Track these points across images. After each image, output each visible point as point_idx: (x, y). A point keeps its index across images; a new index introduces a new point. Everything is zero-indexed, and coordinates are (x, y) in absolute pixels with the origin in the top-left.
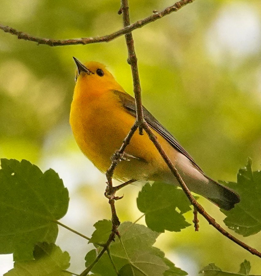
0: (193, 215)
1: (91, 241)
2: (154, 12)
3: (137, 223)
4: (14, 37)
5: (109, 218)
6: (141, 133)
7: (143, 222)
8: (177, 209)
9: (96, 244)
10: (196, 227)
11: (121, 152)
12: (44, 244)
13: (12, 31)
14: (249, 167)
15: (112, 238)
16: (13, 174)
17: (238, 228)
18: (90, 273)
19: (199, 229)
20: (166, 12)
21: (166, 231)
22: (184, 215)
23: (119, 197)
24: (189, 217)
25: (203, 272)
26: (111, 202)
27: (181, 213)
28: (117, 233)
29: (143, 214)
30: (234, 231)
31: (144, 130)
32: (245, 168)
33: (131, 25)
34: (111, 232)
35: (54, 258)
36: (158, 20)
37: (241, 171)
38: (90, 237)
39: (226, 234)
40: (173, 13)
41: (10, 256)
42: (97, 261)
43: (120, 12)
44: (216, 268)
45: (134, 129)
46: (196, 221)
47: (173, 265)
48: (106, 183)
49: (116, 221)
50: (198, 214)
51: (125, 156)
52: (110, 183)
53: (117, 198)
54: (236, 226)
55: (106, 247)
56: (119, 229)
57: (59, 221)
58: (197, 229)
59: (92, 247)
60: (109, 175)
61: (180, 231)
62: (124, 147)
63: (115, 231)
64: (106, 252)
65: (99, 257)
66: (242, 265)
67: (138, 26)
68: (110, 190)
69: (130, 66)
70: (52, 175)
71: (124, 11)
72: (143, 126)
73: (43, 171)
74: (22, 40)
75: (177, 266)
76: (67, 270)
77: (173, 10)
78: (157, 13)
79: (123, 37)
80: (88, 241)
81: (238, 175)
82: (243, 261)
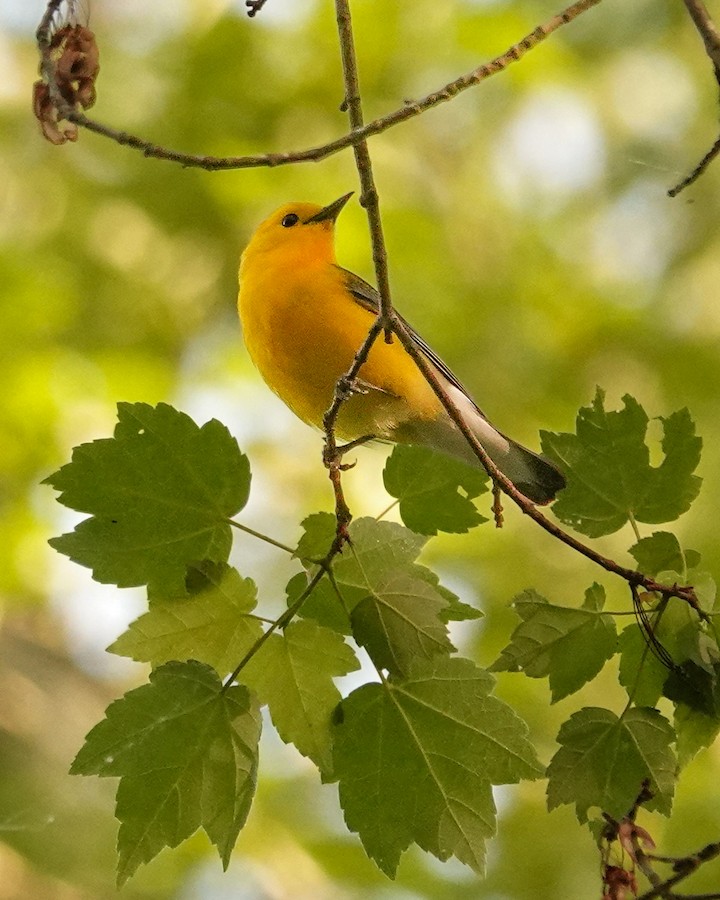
0: (493, 496)
1: (295, 553)
2: (407, 102)
3: (381, 519)
4: (138, 153)
5: (331, 509)
6: (388, 340)
7: (395, 516)
8: (461, 490)
9: (306, 561)
10: (498, 519)
11: (352, 377)
12: (207, 564)
13: (133, 142)
14: (598, 402)
15: (336, 548)
16: (141, 432)
17: (579, 522)
18: (295, 618)
19: (503, 523)
20: (429, 103)
21: (439, 532)
22: (474, 500)
23: (350, 464)
24: (483, 504)
25: (514, 605)
26: (334, 476)
27: (470, 497)
28: (347, 538)
29: (396, 499)
30: (572, 528)
31: (393, 334)
32: (592, 405)
33: (366, 124)
34: (335, 536)
35: (225, 590)
36: (413, 119)
37: (583, 412)
38: (295, 547)
39: (556, 533)
40: (442, 104)
41: (142, 591)
42: (308, 593)
43: (344, 108)
44: (539, 597)
45: (375, 331)
46: (497, 509)
47: (457, 598)
48: (324, 439)
49: (343, 514)
50: (503, 495)
51: (359, 385)
52: (330, 439)
53: (344, 468)
54: (575, 519)
55: (325, 565)
56: (349, 529)
57: (233, 519)
58: (499, 525)
59: (297, 567)
60: (328, 424)
61: (467, 532)
62: (357, 368)
63: (341, 539)
64: (325, 575)
65: (315, 582)
66: (589, 592)
67: (374, 129)
68: (331, 454)
69: (365, 210)
70: (215, 429)
71: (352, 103)
72: (392, 327)
73: (200, 425)
74: (151, 159)
75: (463, 600)
76: (252, 613)
77: (441, 97)
78: (412, 105)
79: (350, 150)
80: (291, 554)
81: (578, 420)
82: (591, 586)
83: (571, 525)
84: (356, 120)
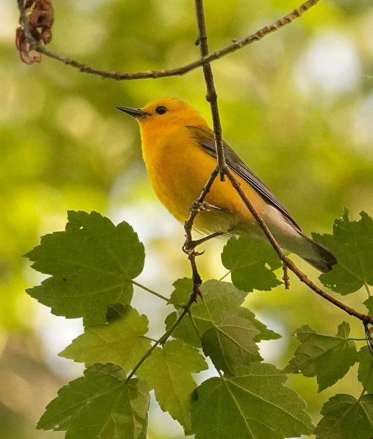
0: (283, 271)
1: (170, 302)
2: (234, 41)
3: (222, 281)
4: (76, 70)
5: (190, 276)
6: (222, 179)
7: (229, 279)
8: (267, 266)
9: (177, 306)
10: (287, 285)
11: (201, 201)
12: (119, 306)
13: (74, 64)
14: (346, 217)
15: (193, 299)
16: (82, 228)
17: (335, 286)
18: (170, 338)
19: (290, 287)
20: (247, 42)
21: (254, 290)
22: (274, 272)
23: (200, 252)
24: (279, 273)
25: (296, 335)
26: (192, 258)
27: (272, 270)
28: (200, 294)
29: (229, 271)
30: (331, 290)
31: (225, 176)
32: (342, 218)
33: (210, 54)
34: (192, 292)
35: (129, 321)
36: (237, 51)
37: (337, 221)
38: (169, 297)
39: (320, 293)
40: (255, 42)
41: (80, 320)
42: (176, 325)
43: (197, 44)
44: (310, 330)
45: (215, 174)
46: (286, 278)
47: (265, 327)
48: (186, 236)
49: (197, 279)
50: (288, 270)
51: (205, 206)
52: (189, 236)
53: (197, 254)
54: (332, 284)
55: (187, 309)
56: (201, 288)
57: (133, 280)
58: (287, 288)
59: (172, 309)
60: (188, 227)
61: (270, 290)
62: (204, 194)
63: (196, 294)
64: (187, 314)
65: (181, 318)
66: (340, 327)
67: (215, 57)
68: (190, 245)
69: (209, 104)
70: (125, 227)
71: (202, 42)
72: (225, 172)
73: (116, 225)
74: (85, 73)
75: (269, 328)
76: (145, 335)
77: (255, 38)
78: (236, 43)
79: (201, 69)
80: (167, 302)
81: (334, 227)
82: (341, 323)
83: (330, 288)
84: (204, 51)
